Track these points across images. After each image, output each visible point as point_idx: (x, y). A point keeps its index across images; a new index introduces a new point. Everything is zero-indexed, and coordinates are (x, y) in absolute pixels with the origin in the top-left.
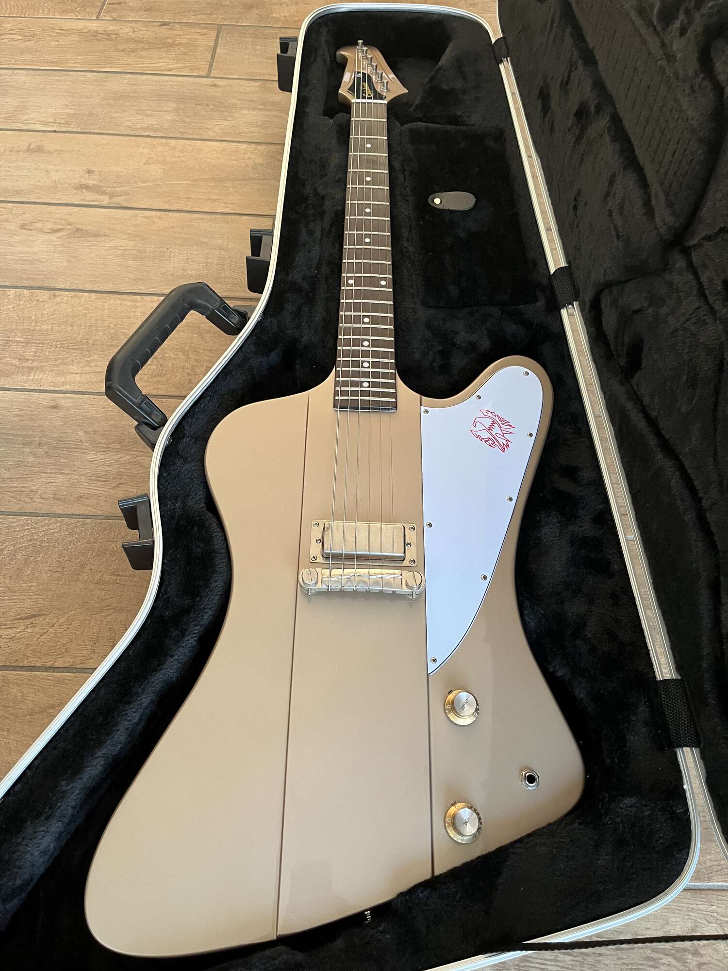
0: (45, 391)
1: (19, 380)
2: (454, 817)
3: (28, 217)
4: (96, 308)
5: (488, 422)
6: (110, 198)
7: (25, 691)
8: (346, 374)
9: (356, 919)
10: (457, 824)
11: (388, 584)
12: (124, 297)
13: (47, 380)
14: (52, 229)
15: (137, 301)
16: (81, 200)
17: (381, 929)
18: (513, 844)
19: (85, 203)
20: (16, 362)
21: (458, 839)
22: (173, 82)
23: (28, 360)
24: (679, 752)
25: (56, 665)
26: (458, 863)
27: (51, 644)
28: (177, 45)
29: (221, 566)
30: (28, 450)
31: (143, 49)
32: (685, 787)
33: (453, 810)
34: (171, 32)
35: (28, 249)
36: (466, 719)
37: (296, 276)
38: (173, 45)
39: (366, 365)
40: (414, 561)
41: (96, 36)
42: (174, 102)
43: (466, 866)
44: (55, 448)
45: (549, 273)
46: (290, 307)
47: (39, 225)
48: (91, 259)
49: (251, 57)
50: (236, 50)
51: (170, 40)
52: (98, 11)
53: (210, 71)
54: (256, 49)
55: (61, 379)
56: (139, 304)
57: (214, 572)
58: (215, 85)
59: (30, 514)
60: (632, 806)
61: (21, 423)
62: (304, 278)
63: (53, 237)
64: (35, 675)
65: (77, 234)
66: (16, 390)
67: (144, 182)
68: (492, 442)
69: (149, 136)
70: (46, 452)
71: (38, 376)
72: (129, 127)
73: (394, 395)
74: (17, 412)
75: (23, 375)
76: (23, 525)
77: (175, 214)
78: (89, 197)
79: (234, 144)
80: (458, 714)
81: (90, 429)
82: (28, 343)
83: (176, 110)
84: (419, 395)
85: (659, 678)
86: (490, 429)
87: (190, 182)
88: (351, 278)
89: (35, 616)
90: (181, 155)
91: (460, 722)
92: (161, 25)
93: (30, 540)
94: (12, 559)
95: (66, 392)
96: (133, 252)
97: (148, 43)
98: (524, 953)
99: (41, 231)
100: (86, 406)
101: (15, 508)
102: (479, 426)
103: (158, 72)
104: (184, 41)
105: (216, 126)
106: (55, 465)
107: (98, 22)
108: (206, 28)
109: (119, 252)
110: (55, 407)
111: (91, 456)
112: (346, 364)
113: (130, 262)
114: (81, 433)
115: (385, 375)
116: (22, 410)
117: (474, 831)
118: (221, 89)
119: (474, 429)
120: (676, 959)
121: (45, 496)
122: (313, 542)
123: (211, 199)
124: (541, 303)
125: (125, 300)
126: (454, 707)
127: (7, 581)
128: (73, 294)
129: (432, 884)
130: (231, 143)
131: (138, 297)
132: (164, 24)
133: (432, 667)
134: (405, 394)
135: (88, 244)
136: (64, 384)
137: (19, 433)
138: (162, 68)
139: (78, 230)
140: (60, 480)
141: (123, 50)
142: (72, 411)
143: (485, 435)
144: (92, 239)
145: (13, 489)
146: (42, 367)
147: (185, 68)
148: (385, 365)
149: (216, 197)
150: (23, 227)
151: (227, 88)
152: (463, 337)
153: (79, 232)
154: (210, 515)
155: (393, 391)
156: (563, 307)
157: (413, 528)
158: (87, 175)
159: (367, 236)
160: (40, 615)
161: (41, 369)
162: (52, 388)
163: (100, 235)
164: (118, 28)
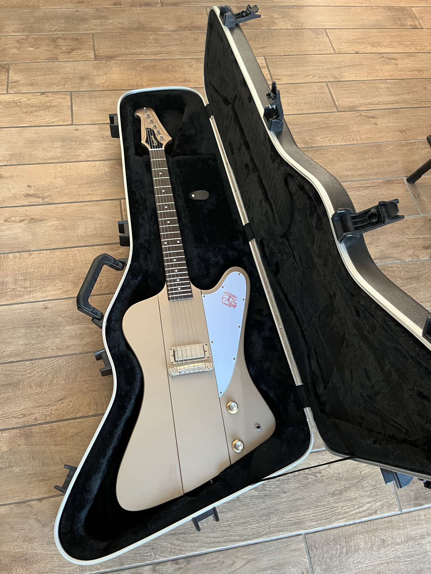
0: (39, 301)
1: (27, 298)
2: (235, 445)
3: (7, 215)
4: (51, 257)
5: (227, 297)
6: (43, 199)
7: (67, 429)
8: (171, 286)
9: (208, 483)
10: (236, 447)
11: (201, 369)
12: (62, 250)
13: (38, 295)
14: (20, 220)
15: (68, 252)
16: (29, 202)
17: (217, 484)
18: (255, 450)
19: (32, 204)
20: (23, 290)
21: (237, 451)
22: (56, 129)
23: (28, 288)
24: (305, 409)
25: (77, 417)
26: (238, 459)
27: (72, 409)
28: (53, 106)
29: (138, 371)
30: (40, 329)
31: (36, 111)
32: (307, 420)
33: (234, 443)
34: (47, 98)
35: (12, 232)
36: (235, 411)
37: (141, 240)
38: (51, 107)
39: (178, 280)
40: (208, 357)
41: (10, 105)
42: (60, 141)
43: (241, 459)
44: (51, 327)
45: (243, 225)
46: (142, 256)
47: (13, 219)
48: (42, 233)
49: (91, 110)
50: (82, 107)
51: (48, 104)
52: (6, 87)
53: (72, 121)
54: (92, 106)
55: (44, 295)
56: (70, 253)
57: (136, 374)
58: (77, 130)
59: (48, 358)
60: (291, 430)
61: (33, 318)
62: (145, 242)
63: (22, 224)
64: (70, 422)
65: (33, 221)
66: (27, 303)
67: (56, 189)
68: (230, 305)
69: (52, 163)
70: (48, 329)
71: (34, 295)
72: (41, 158)
73: (191, 292)
74: (30, 313)
75: (28, 295)
76: (47, 363)
77: (75, 204)
78: (34, 200)
79: (93, 162)
80: (231, 410)
81: (64, 316)
82: (25, 280)
83: (62, 146)
84: (200, 290)
85: (297, 385)
86: (228, 300)
87: (77, 186)
88: (165, 241)
89: (63, 399)
90: (70, 171)
91: (232, 412)
92: (41, 95)
93: (52, 368)
94: (47, 378)
95: (49, 300)
96: (60, 227)
97: (38, 107)
98: (264, 482)
99: (15, 222)
100: (59, 305)
101: (42, 356)
102: (224, 299)
103: (48, 125)
104: (55, 104)
105: (83, 153)
106: (53, 334)
107: (8, 95)
108: (64, 94)
109: (54, 228)
110: (46, 308)
111: (67, 328)
112: (170, 281)
113: (61, 232)
114: (60, 318)
115: (186, 284)
116: (32, 312)
117: (242, 448)
118: (80, 132)
119: (222, 301)
120: (313, 476)
121: (53, 348)
122: (171, 356)
123: (89, 194)
124: (241, 240)
125: (62, 252)
126: (230, 408)
127: (47, 387)
128: (39, 252)
129: (231, 467)
130: (92, 162)
131: (68, 249)
132: (43, 93)
133: (220, 395)
134: (195, 289)
135: (39, 225)
136: (47, 296)
137: (34, 322)
138: (49, 122)
139: (32, 219)
140: (57, 340)
141: (26, 112)
142: (54, 309)
143: (227, 302)
144: (40, 222)
145: (38, 348)
146: (35, 290)
147: (60, 120)
148: (185, 279)
149: (92, 193)
150: (6, 221)
151: (83, 130)
152: (213, 260)
153: (33, 220)
154: (129, 352)
155: (190, 290)
156: (249, 241)
157: (206, 345)
158: (28, 189)
159: (168, 220)
160: (65, 398)
161: (35, 291)
162: (42, 300)
163: (43, 220)
164: (20, 98)
